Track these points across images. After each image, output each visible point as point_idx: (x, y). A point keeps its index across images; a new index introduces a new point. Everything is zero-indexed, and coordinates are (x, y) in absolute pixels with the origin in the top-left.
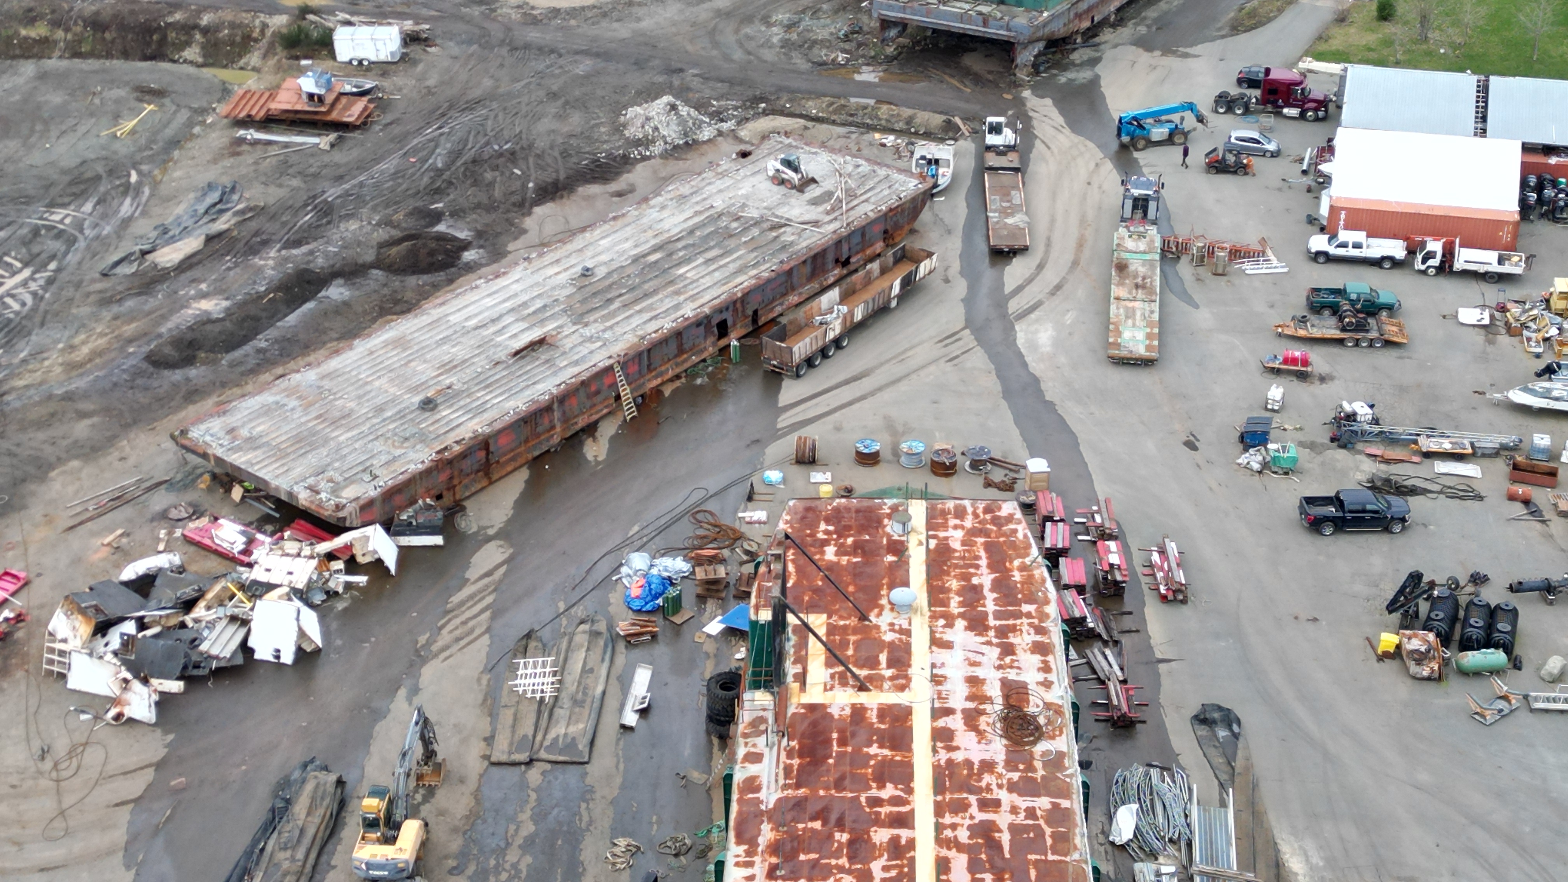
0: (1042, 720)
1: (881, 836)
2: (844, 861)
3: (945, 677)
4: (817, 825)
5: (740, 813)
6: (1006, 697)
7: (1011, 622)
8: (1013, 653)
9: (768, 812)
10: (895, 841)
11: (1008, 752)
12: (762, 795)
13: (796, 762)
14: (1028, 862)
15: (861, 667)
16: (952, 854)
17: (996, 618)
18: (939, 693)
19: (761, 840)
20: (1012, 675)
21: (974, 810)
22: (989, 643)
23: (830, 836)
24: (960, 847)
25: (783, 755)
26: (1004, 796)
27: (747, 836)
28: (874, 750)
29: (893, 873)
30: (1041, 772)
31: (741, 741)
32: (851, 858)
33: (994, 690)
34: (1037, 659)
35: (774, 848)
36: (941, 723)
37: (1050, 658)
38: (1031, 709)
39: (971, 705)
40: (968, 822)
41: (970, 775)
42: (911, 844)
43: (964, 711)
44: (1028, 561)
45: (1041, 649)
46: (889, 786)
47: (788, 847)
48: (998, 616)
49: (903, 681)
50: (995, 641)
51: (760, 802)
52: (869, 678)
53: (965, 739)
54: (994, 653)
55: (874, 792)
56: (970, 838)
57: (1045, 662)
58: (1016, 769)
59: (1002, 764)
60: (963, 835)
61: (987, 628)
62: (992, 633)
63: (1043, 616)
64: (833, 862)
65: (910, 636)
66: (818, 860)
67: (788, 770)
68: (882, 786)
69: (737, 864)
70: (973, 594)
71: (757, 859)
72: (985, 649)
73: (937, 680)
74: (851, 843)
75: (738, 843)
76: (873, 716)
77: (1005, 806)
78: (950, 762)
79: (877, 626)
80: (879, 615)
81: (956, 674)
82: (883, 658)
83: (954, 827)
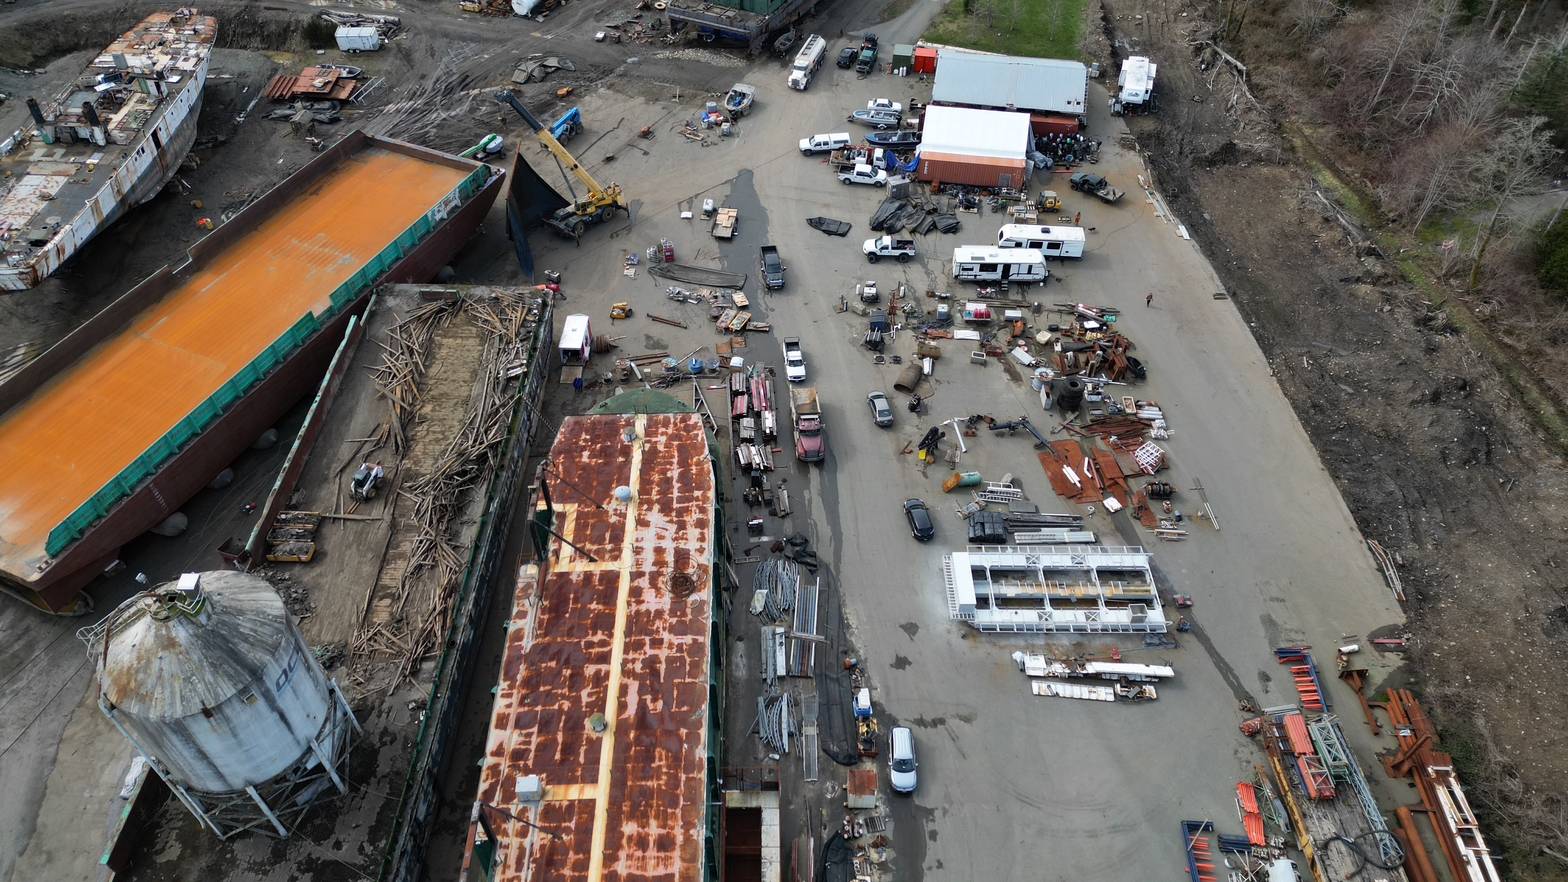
0: (695, 579)
1: (590, 670)
2: (565, 691)
3: (642, 548)
4: (553, 664)
5: (509, 656)
6: (676, 562)
7: (686, 505)
8: (684, 528)
9: (525, 655)
10: (597, 674)
11: (672, 603)
12: (524, 643)
13: (546, 617)
14: (673, 685)
15: (593, 544)
16: (630, 681)
17: (678, 502)
18: (637, 560)
19: (518, 677)
20: (682, 545)
21: (647, 647)
22: (671, 521)
23: (560, 672)
24: (636, 677)
25: (539, 611)
26: (666, 636)
27: (511, 674)
28: (593, 606)
29: (594, 698)
30: (689, 617)
31: (515, 602)
32: (571, 689)
33: (670, 558)
34: (697, 532)
35: (526, 683)
36: (636, 584)
37: (705, 531)
38: (690, 571)
39: (655, 569)
40: (642, 657)
41: (648, 621)
42: (607, 676)
43: (651, 573)
44: (701, 457)
46: (600, 632)
47: (534, 681)
48: (679, 500)
49: (617, 553)
50: (675, 519)
51: (521, 647)
52: (596, 550)
53: (649, 595)
54: (673, 528)
55: (589, 638)
56: (642, 669)
58: (676, 615)
59: (668, 612)
60: (638, 667)
61: (671, 510)
62: (674, 514)
64: (560, 692)
65: (625, 518)
66: (550, 691)
67: (541, 622)
68: (595, 634)
69: (503, 696)
70: (665, 483)
71: (515, 691)
72: (669, 526)
73: (637, 551)
74: (572, 676)
75: (505, 680)
76: (596, 579)
77: (666, 644)
78: (637, 612)
79: (607, 512)
80: (609, 503)
81: (649, 545)
82: (607, 536)
83: (634, 661)
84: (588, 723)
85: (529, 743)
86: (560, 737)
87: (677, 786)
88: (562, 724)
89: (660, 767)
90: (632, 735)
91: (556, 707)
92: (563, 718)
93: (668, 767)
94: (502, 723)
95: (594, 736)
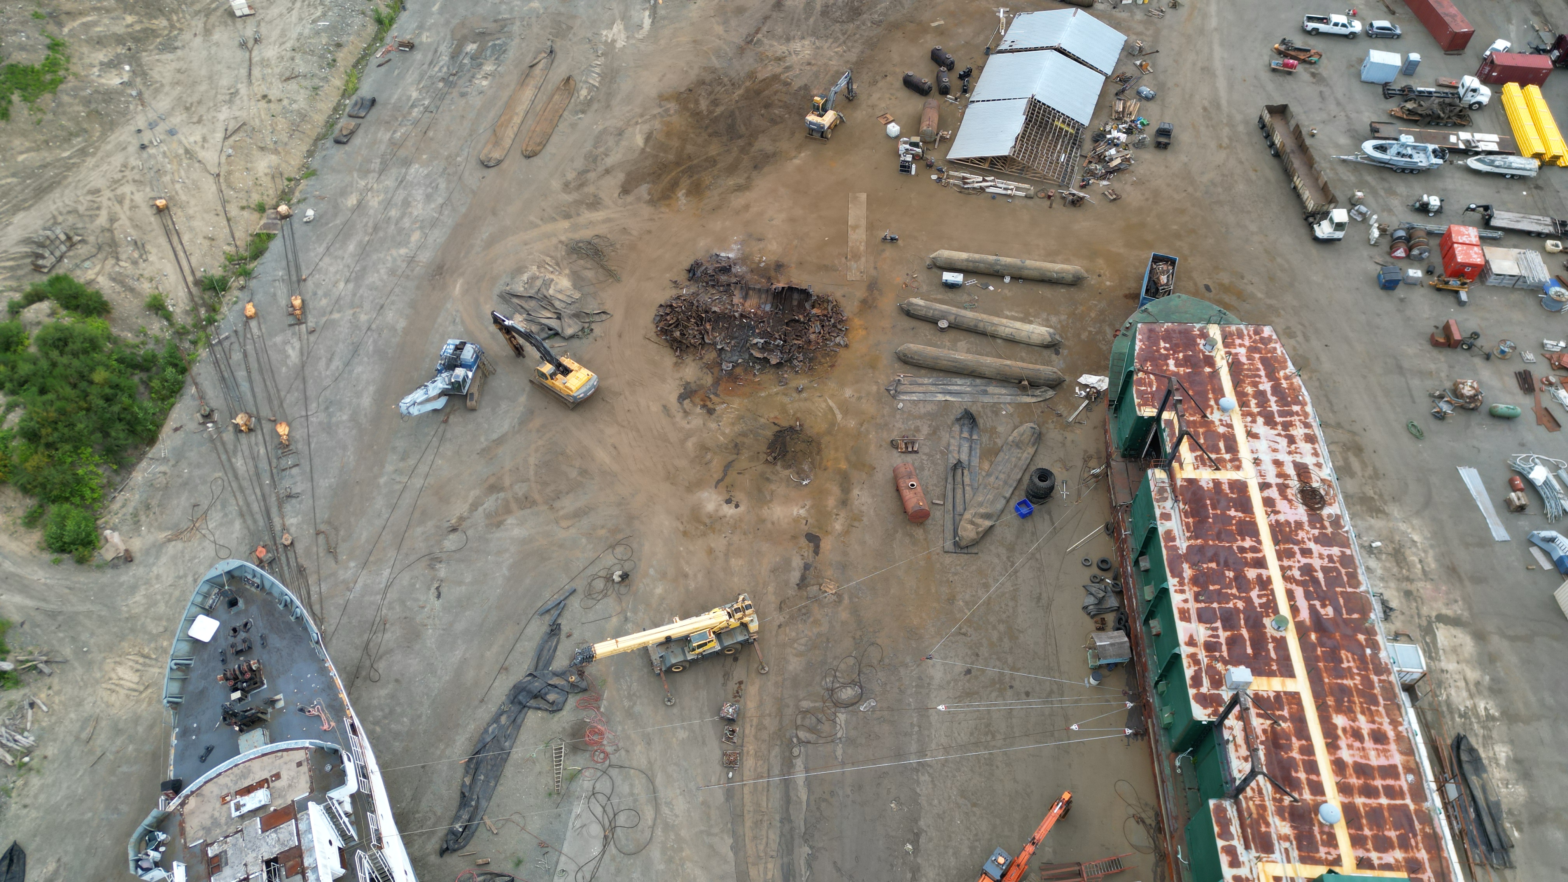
0: (1323, 493)
1: (1251, 574)
2: (1234, 591)
3: (1260, 460)
4: (1213, 565)
5: (1168, 554)
6: (1299, 475)
7: (1288, 419)
8: (1295, 443)
9: (1184, 555)
10: (1259, 576)
11: (1309, 515)
12: (1178, 543)
13: (1191, 520)
14: (1336, 592)
15: (1211, 452)
16: (1294, 587)
17: (1280, 416)
18: (1260, 471)
19: (1185, 575)
20: (1298, 458)
21: (1298, 556)
22: (1279, 435)
23: (1224, 574)
24: (1298, 583)
25: (1182, 515)
26: (1312, 545)
27: (1176, 571)
28: (1233, 513)
29: (1264, 600)
30: (1329, 530)
31: (1155, 504)
32: (1238, 589)
33: (1290, 470)
34: (1309, 446)
35: (1194, 581)
36: (1266, 494)
37: (1316, 446)
38: (1315, 485)
39: (1280, 481)
40: (1297, 565)
41: (1291, 531)
42: (1269, 580)
43: (1277, 485)
44: (1288, 372)
45: (1311, 439)
46: (1247, 538)
47: (1201, 580)
48: (1282, 414)
49: (1237, 463)
50: (1283, 433)
51: (1177, 548)
52: (1217, 459)
53: (1282, 505)
54: (1284, 442)
55: (1240, 543)
56: (1301, 576)
57: (1314, 449)
58: (1316, 528)
59: (1307, 524)
60: (1297, 574)
61: (1276, 424)
62: (1279, 427)
63: (1306, 415)
64: (1229, 591)
65: (1233, 429)
66: (1220, 590)
67: (1188, 525)
68: (1243, 540)
69: (1176, 591)
70: (1261, 396)
71: (1186, 588)
72: (1278, 439)
73: (1257, 462)
74: (1236, 578)
75: (1172, 576)
76: (1226, 489)
77: (1316, 554)
78: (1277, 521)
79: (1213, 422)
80: (1212, 413)
81: (1267, 458)
82: (1221, 445)
83: (1290, 568)
84: (1267, 621)
85: (1217, 636)
86: (1244, 632)
87: (1373, 687)
88: (1242, 622)
89: (1350, 668)
90: (1313, 636)
91: (1231, 605)
92: (1242, 616)
93: (1358, 668)
94: (1185, 616)
95: (1278, 635)
